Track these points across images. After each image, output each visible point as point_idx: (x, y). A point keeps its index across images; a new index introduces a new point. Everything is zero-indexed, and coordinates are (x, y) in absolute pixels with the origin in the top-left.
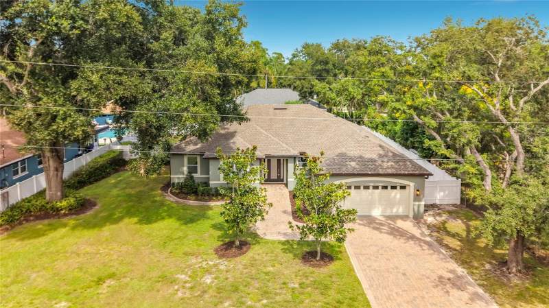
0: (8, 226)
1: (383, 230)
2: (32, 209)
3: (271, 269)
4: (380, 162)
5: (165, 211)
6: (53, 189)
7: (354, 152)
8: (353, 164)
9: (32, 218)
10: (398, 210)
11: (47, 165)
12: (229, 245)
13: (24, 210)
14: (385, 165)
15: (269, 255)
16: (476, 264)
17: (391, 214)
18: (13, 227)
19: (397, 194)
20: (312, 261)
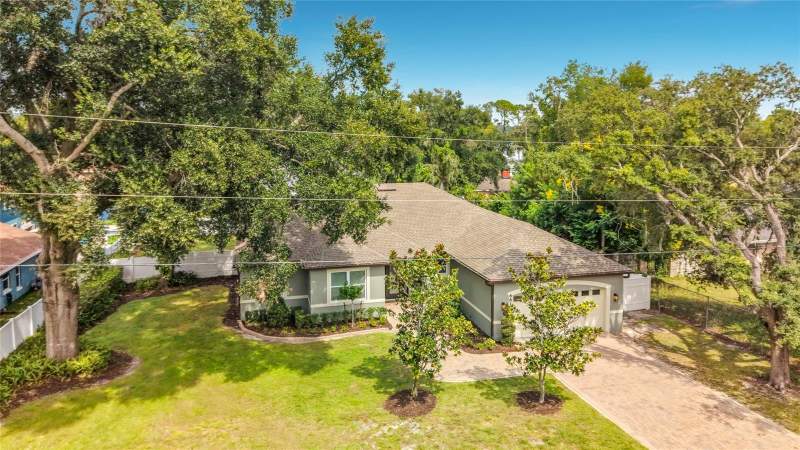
2: (28, 377)
3: (489, 424)
4: (565, 259)
5: (260, 357)
6: (63, 339)
7: (527, 248)
9: (31, 393)
10: (590, 323)
11: (53, 298)
12: (402, 397)
13: (16, 380)
14: (574, 263)
16: (731, 384)
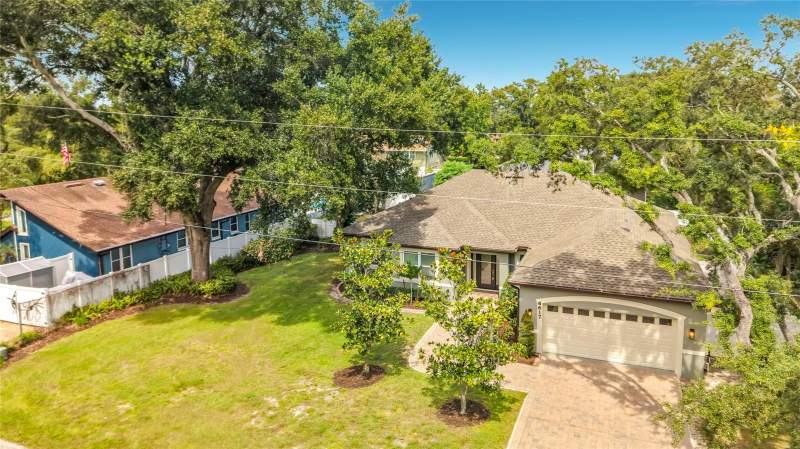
0: (142, 306)
1: (608, 388)
2: (173, 289)
3: (388, 414)
4: (627, 274)
5: (317, 311)
6: (198, 268)
7: (587, 255)
8: (579, 273)
9: (171, 300)
10: (656, 358)
12: (357, 370)
13: (166, 289)
14: (635, 280)
15: (400, 393)
17: (643, 364)
18: (147, 307)
19: (654, 331)
20: (452, 414)
